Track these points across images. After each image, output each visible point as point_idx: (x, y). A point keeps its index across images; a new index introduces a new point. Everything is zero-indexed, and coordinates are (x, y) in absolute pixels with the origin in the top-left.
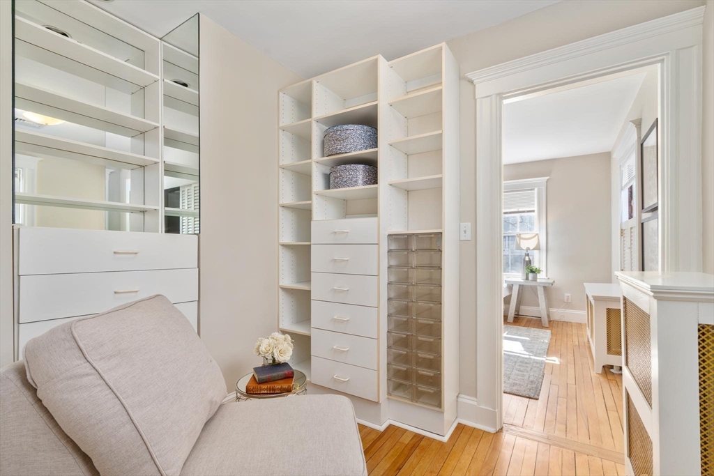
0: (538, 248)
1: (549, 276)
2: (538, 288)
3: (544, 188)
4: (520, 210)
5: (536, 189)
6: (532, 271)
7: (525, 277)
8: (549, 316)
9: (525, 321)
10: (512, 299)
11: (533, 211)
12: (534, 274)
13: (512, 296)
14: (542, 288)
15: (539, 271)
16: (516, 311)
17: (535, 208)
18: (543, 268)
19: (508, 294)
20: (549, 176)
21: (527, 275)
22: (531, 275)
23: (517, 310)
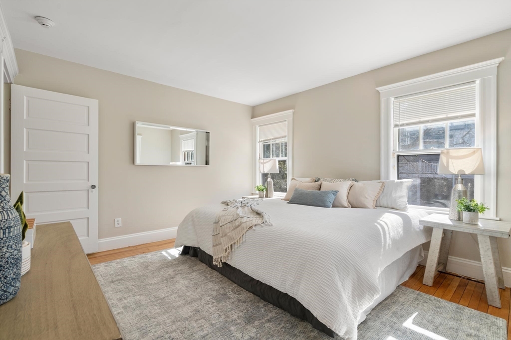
0: (482, 171)
1: (501, 216)
2: (480, 238)
3: (493, 78)
4: (450, 115)
5: (478, 82)
6: (468, 209)
7: (456, 217)
8: (500, 281)
9: (456, 282)
10: (431, 248)
11: (473, 115)
12: (471, 213)
13: (432, 243)
14: (488, 239)
15: (483, 209)
16: (439, 263)
17: (477, 111)
18: (491, 204)
19: (423, 240)
20: (505, 56)
21: (459, 213)
22: (466, 215)
23: (443, 261)
